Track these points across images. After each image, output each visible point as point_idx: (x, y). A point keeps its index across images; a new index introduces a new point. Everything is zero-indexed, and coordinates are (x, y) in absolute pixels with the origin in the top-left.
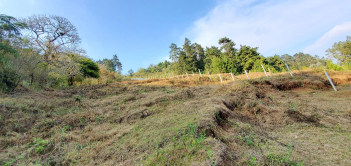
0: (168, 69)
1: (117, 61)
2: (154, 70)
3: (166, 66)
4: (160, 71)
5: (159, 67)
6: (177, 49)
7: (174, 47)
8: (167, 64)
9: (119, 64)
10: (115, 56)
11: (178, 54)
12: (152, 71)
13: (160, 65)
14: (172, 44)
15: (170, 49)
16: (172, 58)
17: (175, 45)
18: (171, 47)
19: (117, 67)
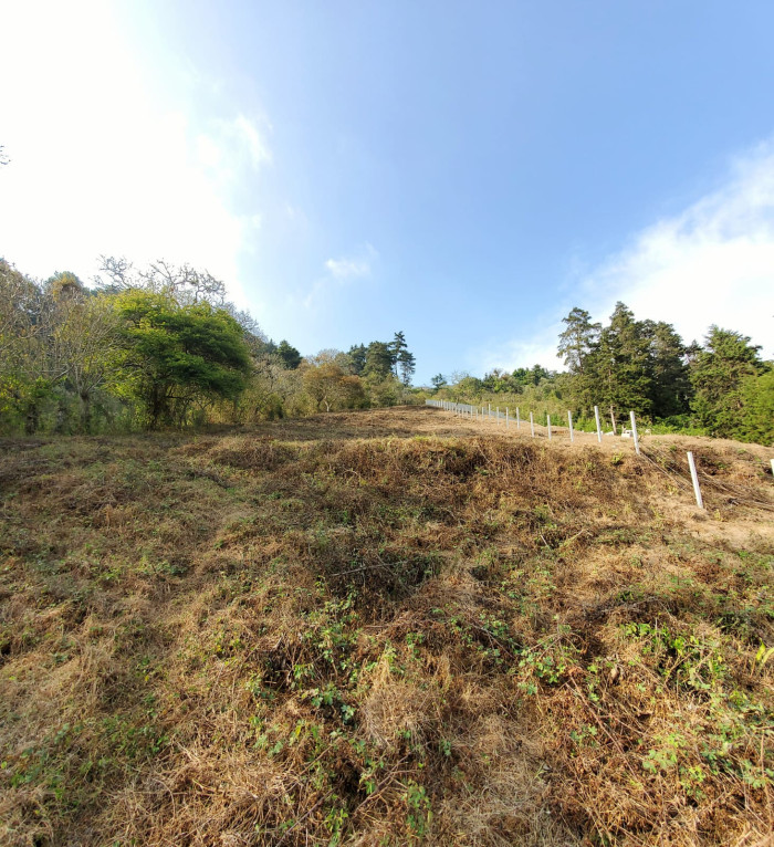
0: (540, 390)
1: (403, 348)
2: (502, 387)
3: (537, 380)
4: (518, 391)
5: (516, 380)
6: (590, 327)
7: (579, 320)
8: (538, 375)
9: (407, 359)
10: (400, 336)
11: (590, 346)
12: (496, 388)
13: (520, 374)
14: (576, 310)
15: (565, 327)
16: (565, 356)
17: (585, 314)
18: (570, 319)
19: (399, 364)
